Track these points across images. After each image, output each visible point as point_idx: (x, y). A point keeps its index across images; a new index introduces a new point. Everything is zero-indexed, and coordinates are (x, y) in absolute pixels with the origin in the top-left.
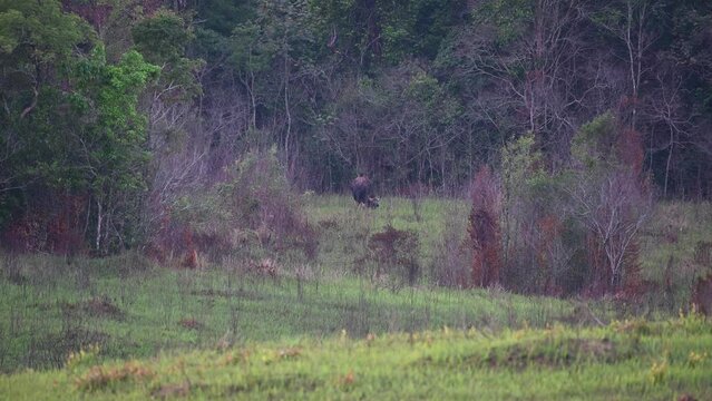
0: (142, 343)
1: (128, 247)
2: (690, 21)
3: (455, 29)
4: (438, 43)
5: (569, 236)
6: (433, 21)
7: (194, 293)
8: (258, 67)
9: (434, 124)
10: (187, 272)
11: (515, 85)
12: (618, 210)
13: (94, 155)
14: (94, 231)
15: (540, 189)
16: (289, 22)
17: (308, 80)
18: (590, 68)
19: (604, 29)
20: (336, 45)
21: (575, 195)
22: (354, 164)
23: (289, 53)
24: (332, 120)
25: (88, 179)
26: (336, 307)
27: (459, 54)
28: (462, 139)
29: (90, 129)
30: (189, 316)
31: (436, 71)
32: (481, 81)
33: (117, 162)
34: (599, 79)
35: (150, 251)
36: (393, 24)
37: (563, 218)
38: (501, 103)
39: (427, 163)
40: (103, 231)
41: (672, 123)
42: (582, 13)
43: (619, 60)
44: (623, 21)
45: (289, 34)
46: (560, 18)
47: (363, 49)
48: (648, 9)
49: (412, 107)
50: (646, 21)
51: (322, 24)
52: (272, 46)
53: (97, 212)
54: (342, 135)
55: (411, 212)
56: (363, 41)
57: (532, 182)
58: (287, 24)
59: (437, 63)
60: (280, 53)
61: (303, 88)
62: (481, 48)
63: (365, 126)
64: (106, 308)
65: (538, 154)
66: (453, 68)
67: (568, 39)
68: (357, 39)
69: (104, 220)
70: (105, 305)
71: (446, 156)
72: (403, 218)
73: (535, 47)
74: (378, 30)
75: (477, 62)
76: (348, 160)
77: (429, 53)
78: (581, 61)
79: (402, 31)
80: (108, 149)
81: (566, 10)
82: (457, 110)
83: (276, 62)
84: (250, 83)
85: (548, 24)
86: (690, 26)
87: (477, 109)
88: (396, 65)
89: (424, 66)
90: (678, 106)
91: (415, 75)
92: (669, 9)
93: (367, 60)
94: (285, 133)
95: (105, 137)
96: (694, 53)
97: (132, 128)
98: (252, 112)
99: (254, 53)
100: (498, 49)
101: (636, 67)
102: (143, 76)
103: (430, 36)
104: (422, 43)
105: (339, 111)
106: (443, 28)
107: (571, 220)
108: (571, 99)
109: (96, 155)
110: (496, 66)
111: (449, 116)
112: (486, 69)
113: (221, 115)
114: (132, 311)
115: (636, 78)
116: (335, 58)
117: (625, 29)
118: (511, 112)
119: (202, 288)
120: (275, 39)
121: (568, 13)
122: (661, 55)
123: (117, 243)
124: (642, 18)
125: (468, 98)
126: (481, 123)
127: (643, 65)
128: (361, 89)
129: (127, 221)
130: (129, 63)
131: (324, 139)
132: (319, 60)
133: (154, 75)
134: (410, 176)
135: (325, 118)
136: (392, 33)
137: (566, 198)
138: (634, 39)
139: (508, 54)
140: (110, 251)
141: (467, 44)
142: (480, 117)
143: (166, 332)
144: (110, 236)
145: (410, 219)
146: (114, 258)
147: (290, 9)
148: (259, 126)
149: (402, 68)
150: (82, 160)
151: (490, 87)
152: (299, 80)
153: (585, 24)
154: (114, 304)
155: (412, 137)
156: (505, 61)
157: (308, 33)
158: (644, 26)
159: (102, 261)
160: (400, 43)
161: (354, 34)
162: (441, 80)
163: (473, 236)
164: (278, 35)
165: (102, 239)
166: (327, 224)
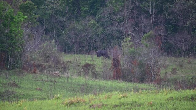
0: (25, 95)
1: (17, 67)
2: (167, 6)
3: (102, 8)
4: (97, 12)
5: (141, 66)
6: (95, 6)
7: (38, 80)
8: (46, 18)
9: (96, 34)
10: (35, 75)
11: (119, 24)
12: (154, 58)
13: (8, 41)
14: (8, 63)
15: (132, 53)
16: (55, 5)
17: (60, 22)
18: (139, 19)
19: (143, 8)
20: (68, 12)
21: (142, 54)
22: (73, 45)
23: (55, 14)
24: (67, 33)
25: (6, 48)
26: (78, 85)
27: (103, 15)
28: (104, 39)
29: (7, 34)
30: (38, 87)
31: (96, 20)
32: (109, 23)
33: (14, 43)
34: (142, 22)
35: (24, 69)
36: (84, 6)
37: (139, 61)
38: (115, 29)
39: (94, 45)
40: (10, 63)
41: (162, 35)
42: (138, 4)
43: (148, 17)
44: (149, 6)
45: (55, 9)
46: (131, 5)
47: (75, 13)
48: (156, 3)
49: (90, 30)
50: (155, 6)
51: (64, 6)
52: (50, 12)
53: (9, 57)
54: (70, 37)
55: (91, 59)
56: (75, 11)
57: (130, 50)
58: (54, 6)
59: (97, 17)
60: (52, 14)
61: (59, 24)
62: (109, 13)
63: (76, 35)
64: (14, 84)
65: (132, 43)
66: (101, 19)
67: (134, 11)
68: (74, 10)
69: (11, 60)
70: (14, 83)
71: (99, 43)
72: (89, 60)
73: (124, 13)
74: (79, 8)
75: (108, 17)
76: (71, 44)
77: (94, 15)
78: (137, 17)
79: (86, 8)
80: (12, 40)
81: (133, 3)
82: (102, 31)
83: (51, 16)
84: (44, 22)
85: (128, 7)
86: (167, 8)
87: (108, 30)
88: (85, 17)
89: (93, 18)
90: (164, 30)
91: (91, 21)
92: (162, 3)
93: (77, 16)
94: (53, 36)
95: (11, 36)
96: (169, 15)
97: (19, 34)
98: (44, 31)
99: (45, 14)
100: (114, 14)
101: (152, 19)
102: (23, 19)
103: (94, 10)
104: (92, 12)
105: (69, 30)
106: (98, 8)
107: (141, 61)
108: (134, 28)
109: (9, 41)
110: (113, 18)
111: (100, 32)
112: (110, 19)
113: (36, 31)
114: (22, 85)
115: (152, 22)
116: (67, 16)
117: (150, 8)
118: (117, 31)
119: (40, 79)
120: (51, 10)
121: (134, 4)
122: (159, 16)
123: (14, 66)
124: (154, 5)
125: (105, 27)
126: (109, 34)
127: (154, 19)
128: (75, 24)
129: (17, 60)
130: (19, 15)
131: (65, 38)
132: (63, 16)
133: (25, 19)
134: (89, 49)
135: (65, 32)
136: (84, 9)
137: (140, 55)
138: (152, 11)
139: (117, 15)
140: (12, 68)
141: (105, 12)
142: (109, 32)
143: (32, 91)
144: (12, 64)
145: (91, 61)
146: (14, 70)
147: (55, 2)
148: (46, 34)
149: (87, 19)
150: (4, 43)
151: (112, 24)
152: (58, 21)
153: (138, 7)
154: (17, 83)
155: (90, 38)
156: (115, 17)
157: (60, 8)
158: (155, 8)
159: (11, 71)
160: (86, 12)
161: (73, 9)
162: (98, 22)
163: (113, 66)
164: (52, 9)
165: (10, 65)
166: (68, 62)
